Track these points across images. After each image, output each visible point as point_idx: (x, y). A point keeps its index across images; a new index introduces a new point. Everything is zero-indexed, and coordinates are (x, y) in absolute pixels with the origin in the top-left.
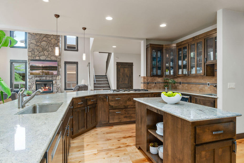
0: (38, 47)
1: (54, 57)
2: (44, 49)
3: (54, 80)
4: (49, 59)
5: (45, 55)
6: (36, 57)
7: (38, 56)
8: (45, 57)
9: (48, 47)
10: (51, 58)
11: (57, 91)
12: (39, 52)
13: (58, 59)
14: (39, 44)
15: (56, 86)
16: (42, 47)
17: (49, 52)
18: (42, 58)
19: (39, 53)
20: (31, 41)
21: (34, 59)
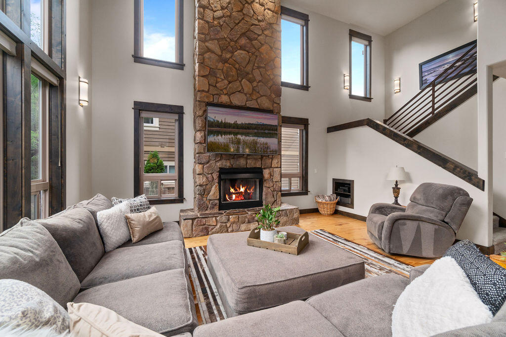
0: (227, 65)
1: (268, 101)
2: (241, 74)
3: (265, 168)
4: (252, 104)
5: (245, 91)
6: (219, 95)
7: (225, 91)
8: (245, 98)
9: (253, 69)
10: (259, 101)
11: (273, 200)
13: (275, 105)
14: (228, 56)
15: (272, 185)
16: (237, 66)
17: (255, 84)
18: (237, 100)
19: (230, 83)
20: (207, 44)
21: (215, 101)
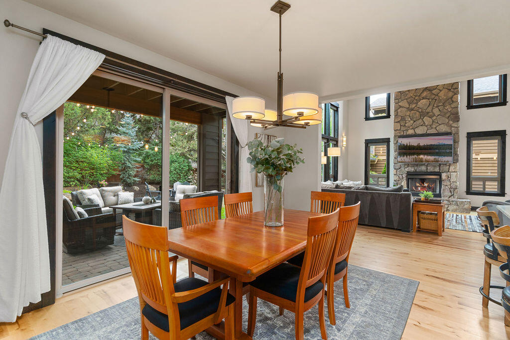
0: (412, 112)
1: (446, 127)
2: (423, 114)
3: (443, 172)
4: (433, 131)
5: (426, 125)
6: (407, 130)
7: (411, 127)
8: (426, 128)
9: (433, 108)
10: (437, 128)
11: (450, 194)
12: (414, 119)
13: (453, 128)
14: (414, 106)
15: (449, 184)
16: (420, 110)
17: (434, 118)
18: (419, 131)
19: (414, 121)
20: (400, 104)
21: (405, 134)
